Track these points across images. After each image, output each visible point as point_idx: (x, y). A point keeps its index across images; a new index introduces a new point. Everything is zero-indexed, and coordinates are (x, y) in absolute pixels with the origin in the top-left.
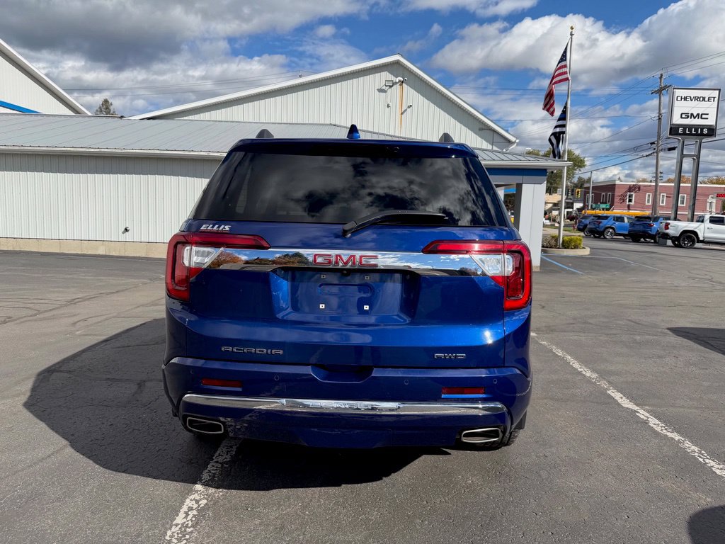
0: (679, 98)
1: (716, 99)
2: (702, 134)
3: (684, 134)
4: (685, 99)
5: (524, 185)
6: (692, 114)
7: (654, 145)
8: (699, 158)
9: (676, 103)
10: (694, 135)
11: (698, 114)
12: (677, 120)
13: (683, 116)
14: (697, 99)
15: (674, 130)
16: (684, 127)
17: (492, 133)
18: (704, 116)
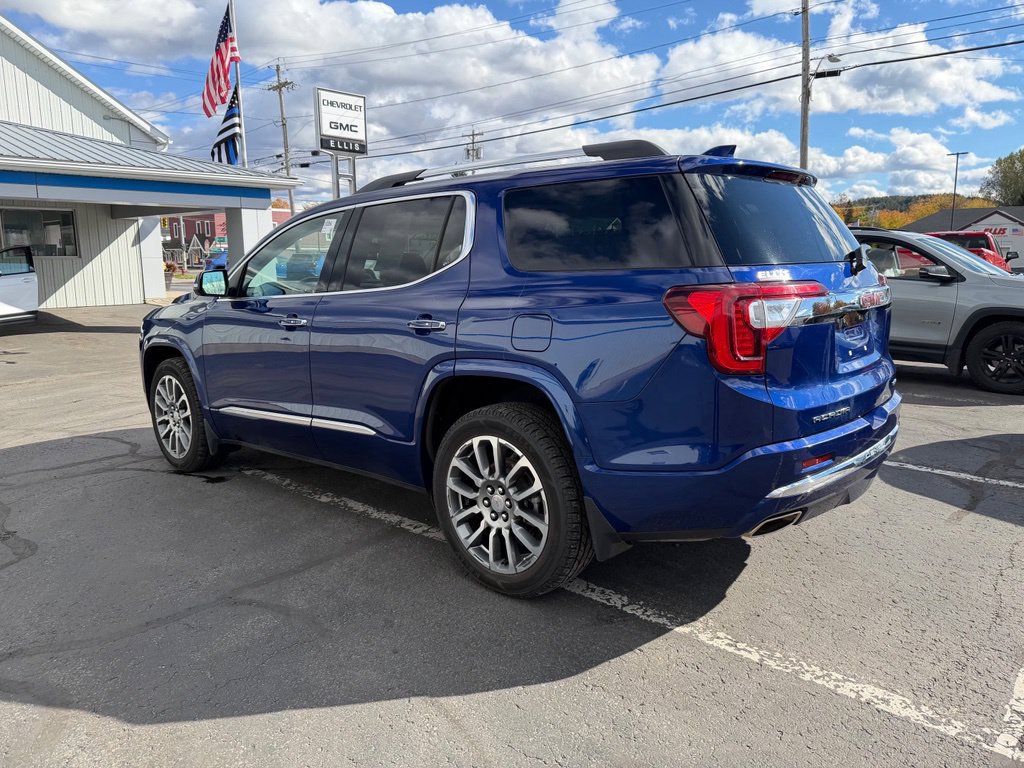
0: (326, 103)
1: (362, 109)
2: (354, 151)
3: (336, 149)
4: (332, 104)
5: (243, 211)
6: (341, 125)
7: (280, 159)
8: (355, 180)
9: (324, 109)
10: (346, 150)
11: (347, 125)
12: (327, 131)
13: (333, 125)
14: (344, 105)
15: (325, 142)
16: (336, 139)
17: (126, 126)
18: (353, 128)
